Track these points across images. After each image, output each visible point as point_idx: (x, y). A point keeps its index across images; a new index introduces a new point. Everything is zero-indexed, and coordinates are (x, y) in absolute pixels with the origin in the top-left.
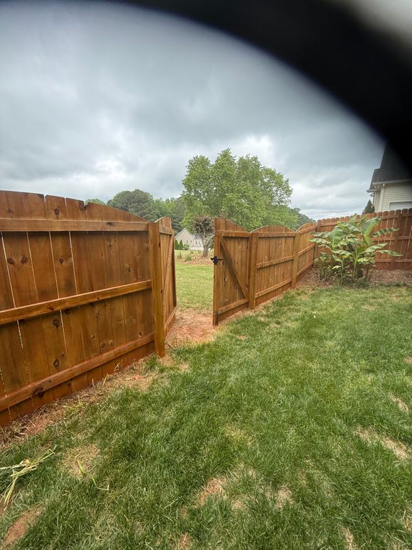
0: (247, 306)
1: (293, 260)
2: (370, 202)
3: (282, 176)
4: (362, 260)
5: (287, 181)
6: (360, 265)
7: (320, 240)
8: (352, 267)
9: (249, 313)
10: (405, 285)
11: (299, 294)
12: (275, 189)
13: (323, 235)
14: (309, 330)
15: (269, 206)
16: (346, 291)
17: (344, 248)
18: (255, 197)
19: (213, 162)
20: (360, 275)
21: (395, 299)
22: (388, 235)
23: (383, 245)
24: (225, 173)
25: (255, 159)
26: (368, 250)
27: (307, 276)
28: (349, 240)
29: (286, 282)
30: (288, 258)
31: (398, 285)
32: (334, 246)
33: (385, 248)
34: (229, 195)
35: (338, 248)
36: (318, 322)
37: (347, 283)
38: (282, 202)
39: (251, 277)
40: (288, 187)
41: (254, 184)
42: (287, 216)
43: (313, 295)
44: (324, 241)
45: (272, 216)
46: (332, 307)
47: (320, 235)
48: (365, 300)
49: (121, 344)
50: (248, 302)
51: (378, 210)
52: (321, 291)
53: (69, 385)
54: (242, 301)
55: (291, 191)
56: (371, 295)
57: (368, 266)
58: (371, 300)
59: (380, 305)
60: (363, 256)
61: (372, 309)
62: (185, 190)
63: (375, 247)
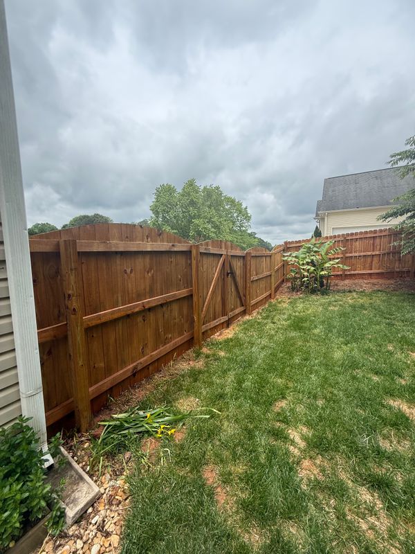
0: (244, 313)
1: (271, 275)
2: (317, 227)
3: (241, 204)
4: (323, 273)
5: (246, 208)
6: (322, 277)
7: (290, 259)
8: (316, 280)
9: (247, 317)
10: (355, 291)
11: (280, 303)
12: (235, 215)
13: (291, 254)
14: (298, 324)
15: (232, 231)
16: (314, 297)
17: (308, 263)
18: (220, 222)
19: (179, 190)
20: (322, 285)
21: (350, 301)
22: (338, 254)
23: (337, 261)
24: (193, 201)
25: (217, 188)
26: (327, 265)
27: (281, 289)
28: (312, 257)
29: (268, 293)
30: (268, 273)
31: (350, 292)
32: (301, 263)
33: (338, 263)
34: (196, 221)
35: (303, 264)
36: (302, 320)
37: (313, 291)
38: (242, 226)
39: (248, 288)
40: (247, 214)
41: (217, 210)
42: (247, 239)
43: (291, 302)
44: (294, 259)
45: (235, 239)
46: (308, 310)
47: (288, 254)
48: (330, 304)
49: (176, 338)
50: (245, 310)
51: (325, 234)
52: (295, 300)
53: (148, 368)
54: (242, 309)
55: (250, 217)
56: (333, 299)
57: (328, 277)
58: (334, 303)
59: (340, 305)
60: (322, 270)
61: (336, 309)
62: (153, 216)
63: (332, 262)
